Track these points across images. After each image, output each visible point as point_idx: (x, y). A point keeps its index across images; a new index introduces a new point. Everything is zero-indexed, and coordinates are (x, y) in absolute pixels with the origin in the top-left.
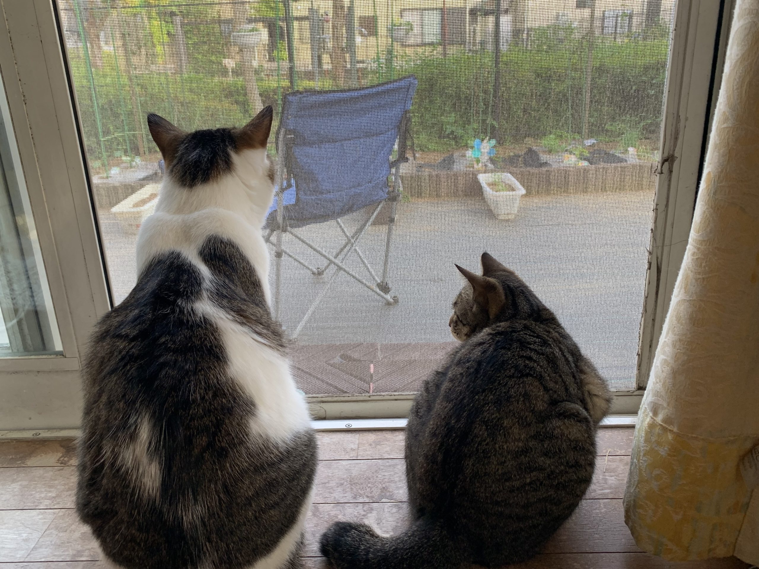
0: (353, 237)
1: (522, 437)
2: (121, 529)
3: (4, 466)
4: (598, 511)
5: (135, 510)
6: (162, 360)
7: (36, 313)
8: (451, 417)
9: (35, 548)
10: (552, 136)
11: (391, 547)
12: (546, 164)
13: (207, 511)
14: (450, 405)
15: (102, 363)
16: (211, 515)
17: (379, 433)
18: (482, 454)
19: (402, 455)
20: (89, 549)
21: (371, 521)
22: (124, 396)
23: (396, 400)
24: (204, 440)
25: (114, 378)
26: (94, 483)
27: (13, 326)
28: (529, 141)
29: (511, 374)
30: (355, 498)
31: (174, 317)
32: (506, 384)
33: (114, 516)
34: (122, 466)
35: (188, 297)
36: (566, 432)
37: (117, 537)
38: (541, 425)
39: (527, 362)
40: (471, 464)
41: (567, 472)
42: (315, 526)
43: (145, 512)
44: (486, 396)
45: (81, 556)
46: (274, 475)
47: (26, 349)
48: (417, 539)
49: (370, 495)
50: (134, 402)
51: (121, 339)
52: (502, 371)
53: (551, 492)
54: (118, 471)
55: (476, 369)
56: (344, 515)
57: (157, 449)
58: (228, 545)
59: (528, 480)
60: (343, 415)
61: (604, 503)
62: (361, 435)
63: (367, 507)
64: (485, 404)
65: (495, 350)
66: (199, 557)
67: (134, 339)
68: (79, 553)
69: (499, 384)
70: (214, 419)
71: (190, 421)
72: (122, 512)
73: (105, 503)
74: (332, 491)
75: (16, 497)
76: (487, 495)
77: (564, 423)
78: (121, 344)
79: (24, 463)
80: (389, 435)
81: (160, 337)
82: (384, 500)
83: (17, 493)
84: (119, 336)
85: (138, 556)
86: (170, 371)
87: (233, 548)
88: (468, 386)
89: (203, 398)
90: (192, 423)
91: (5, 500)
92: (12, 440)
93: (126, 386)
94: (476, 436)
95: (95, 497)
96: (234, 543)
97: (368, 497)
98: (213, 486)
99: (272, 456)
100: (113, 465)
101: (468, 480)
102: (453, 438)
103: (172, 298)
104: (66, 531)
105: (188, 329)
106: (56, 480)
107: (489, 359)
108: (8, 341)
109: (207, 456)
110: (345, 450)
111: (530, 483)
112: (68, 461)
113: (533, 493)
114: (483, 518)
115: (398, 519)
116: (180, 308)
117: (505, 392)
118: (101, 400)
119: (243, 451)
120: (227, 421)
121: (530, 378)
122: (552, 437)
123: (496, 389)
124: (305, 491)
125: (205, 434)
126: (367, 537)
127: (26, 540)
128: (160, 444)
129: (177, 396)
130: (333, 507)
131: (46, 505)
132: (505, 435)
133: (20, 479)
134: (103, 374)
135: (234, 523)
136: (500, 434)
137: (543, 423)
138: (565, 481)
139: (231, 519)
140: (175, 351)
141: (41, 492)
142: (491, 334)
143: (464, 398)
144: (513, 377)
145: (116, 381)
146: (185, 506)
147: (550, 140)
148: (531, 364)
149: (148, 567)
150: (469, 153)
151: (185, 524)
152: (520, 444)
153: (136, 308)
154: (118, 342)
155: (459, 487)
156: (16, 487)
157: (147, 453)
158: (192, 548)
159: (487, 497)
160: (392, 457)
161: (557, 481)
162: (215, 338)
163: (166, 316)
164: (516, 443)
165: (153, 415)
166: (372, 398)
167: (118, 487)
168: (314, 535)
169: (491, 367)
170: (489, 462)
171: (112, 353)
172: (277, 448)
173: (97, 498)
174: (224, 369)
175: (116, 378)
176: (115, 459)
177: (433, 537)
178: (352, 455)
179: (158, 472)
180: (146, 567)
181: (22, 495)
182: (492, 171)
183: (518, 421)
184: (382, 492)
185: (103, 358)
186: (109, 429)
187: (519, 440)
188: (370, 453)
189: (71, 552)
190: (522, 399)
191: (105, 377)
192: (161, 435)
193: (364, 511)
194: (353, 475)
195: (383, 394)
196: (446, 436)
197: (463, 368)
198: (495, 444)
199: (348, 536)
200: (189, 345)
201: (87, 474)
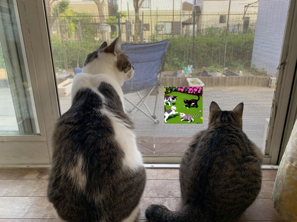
0: (143, 99)
1: (233, 169)
2: (67, 204)
3: (15, 178)
4: (259, 203)
5: (74, 196)
6: (88, 132)
7: (30, 119)
8: (202, 162)
9: (27, 213)
10: (213, 66)
11: (176, 216)
12: (210, 76)
13: (105, 197)
14: (201, 157)
15: (61, 135)
16: (107, 199)
17: (165, 169)
18: (217, 177)
19: (178, 178)
20: (50, 214)
21: (166, 204)
22: (72, 148)
23: (170, 157)
24: (105, 166)
25: (67, 140)
26: (56, 185)
27: (20, 123)
28: (204, 68)
29: (226, 143)
30: (158, 195)
31: (92, 115)
32: (224, 148)
33: (64, 199)
34: (69, 177)
35: (97, 107)
36: (251, 167)
37: (65, 208)
38: (240, 165)
39: (232, 138)
40: (212, 181)
41: (252, 185)
42: (143, 207)
43: (79, 197)
44: (217, 153)
45: (47, 217)
46: (131, 183)
47: (25, 132)
48: (187, 213)
49: (164, 194)
50: (76, 150)
51: (70, 124)
52: (222, 142)
53: (246, 193)
54: (68, 179)
55: (211, 142)
56: (154, 202)
57: (85, 169)
58: (113, 212)
59: (236, 188)
60: (149, 162)
61: (261, 200)
62: (158, 170)
63: (163, 199)
64: (217, 156)
65: (218, 134)
66: (101, 217)
67: (77, 124)
68: (46, 215)
69: (222, 147)
70: (109, 157)
71: (100, 158)
72: (68, 197)
73: (60, 193)
74: (149, 192)
75: (20, 191)
76: (219, 194)
77: (249, 164)
78: (70, 126)
79: (23, 178)
80: (169, 170)
81: (87, 123)
82: (170, 196)
83: (20, 190)
84: (69, 123)
85: (74, 216)
86: (92, 137)
87: (115, 213)
88: (209, 149)
89: (105, 148)
90: (101, 158)
91: (15, 193)
92: (18, 168)
93: (73, 143)
94: (214, 169)
95: (56, 190)
96: (115, 211)
97: (163, 195)
98: (108, 186)
99: (131, 175)
100: (65, 176)
101: (211, 188)
102: (204, 170)
103: (91, 107)
104: (40, 206)
105: (99, 120)
106: (36, 185)
107: (216, 138)
108: (18, 129)
109: (106, 172)
110: (152, 176)
111: (237, 189)
112: (41, 177)
113: (238, 194)
114: (217, 204)
115: (177, 204)
116: (94, 111)
117: (224, 151)
118: (61, 150)
119: (120, 171)
120: (114, 158)
121: (234, 145)
122: (245, 170)
123: (221, 150)
124: (142, 191)
125: (106, 163)
126: (166, 211)
127: (24, 209)
128: (87, 167)
129: (95, 147)
130: (150, 199)
131: (32, 195)
132: (226, 169)
133: (21, 184)
134: (62, 139)
135: (116, 202)
136: (224, 168)
137: (240, 164)
138: (251, 188)
139: (114, 201)
140: (94, 129)
141: (30, 189)
142: (215, 128)
143: (207, 154)
144: (227, 145)
145: (68, 141)
146: (96, 194)
147: (212, 67)
148: (234, 139)
149: (78, 221)
150: (183, 71)
151: (96, 202)
152: (232, 173)
153: (76, 112)
154: (69, 125)
155: (207, 191)
156: (20, 187)
157: (81, 171)
158: (98, 213)
159: (219, 195)
160: (171, 179)
161: (248, 189)
162: (109, 124)
163: (89, 115)
164: (231, 172)
165: (84, 155)
166: (160, 156)
167: (67, 186)
168: (143, 210)
169: (217, 141)
170: (220, 180)
171: (66, 130)
172: (133, 172)
173: (57, 191)
174: (113, 137)
175: (68, 140)
176: (67, 173)
177: (195, 212)
178: (155, 178)
179: (85, 179)
180: (77, 221)
181: (22, 190)
182: (191, 78)
183: (231, 163)
184: (169, 193)
185: (62, 132)
186: (65, 161)
187: (231, 171)
188: (162, 177)
189: (42, 215)
190: (231, 154)
191: (63, 140)
192: (87, 163)
193: (163, 201)
194: (156, 186)
195: (165, 154)
196: (201, 170)
197: (205, 142)
198: (222, 172)
199: (157, 210)
200: (100, 126)
201: (53, 181)
